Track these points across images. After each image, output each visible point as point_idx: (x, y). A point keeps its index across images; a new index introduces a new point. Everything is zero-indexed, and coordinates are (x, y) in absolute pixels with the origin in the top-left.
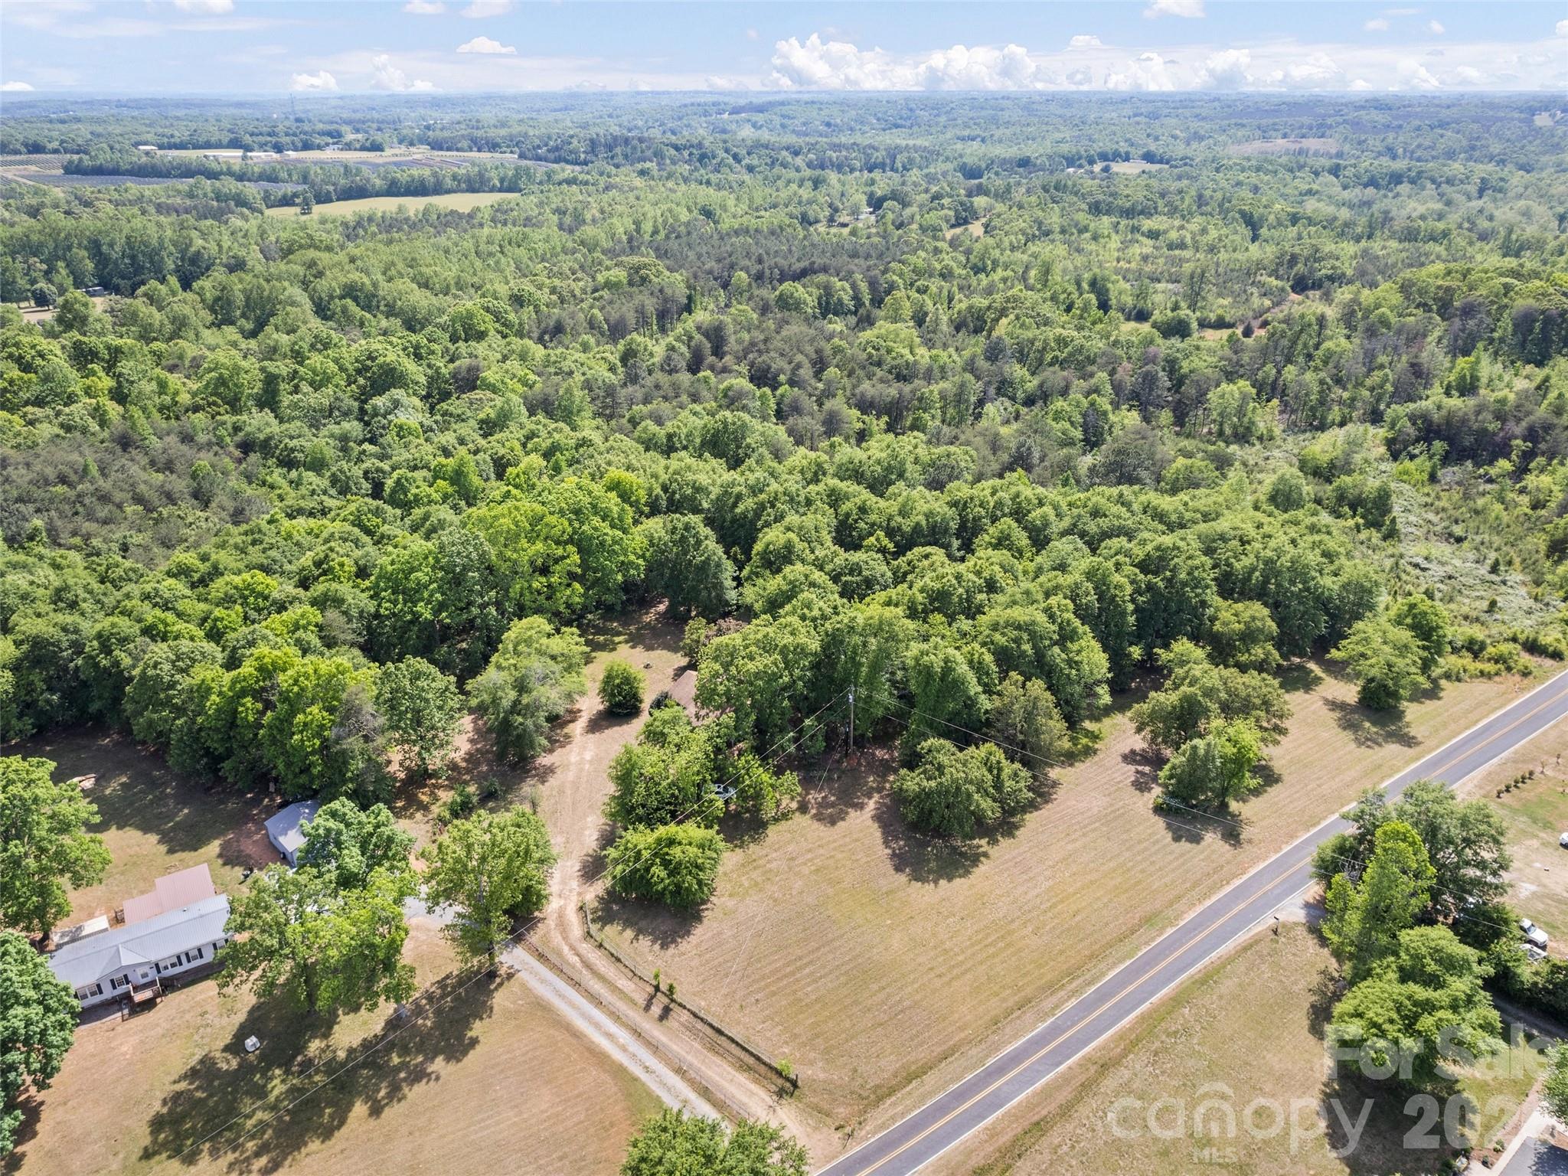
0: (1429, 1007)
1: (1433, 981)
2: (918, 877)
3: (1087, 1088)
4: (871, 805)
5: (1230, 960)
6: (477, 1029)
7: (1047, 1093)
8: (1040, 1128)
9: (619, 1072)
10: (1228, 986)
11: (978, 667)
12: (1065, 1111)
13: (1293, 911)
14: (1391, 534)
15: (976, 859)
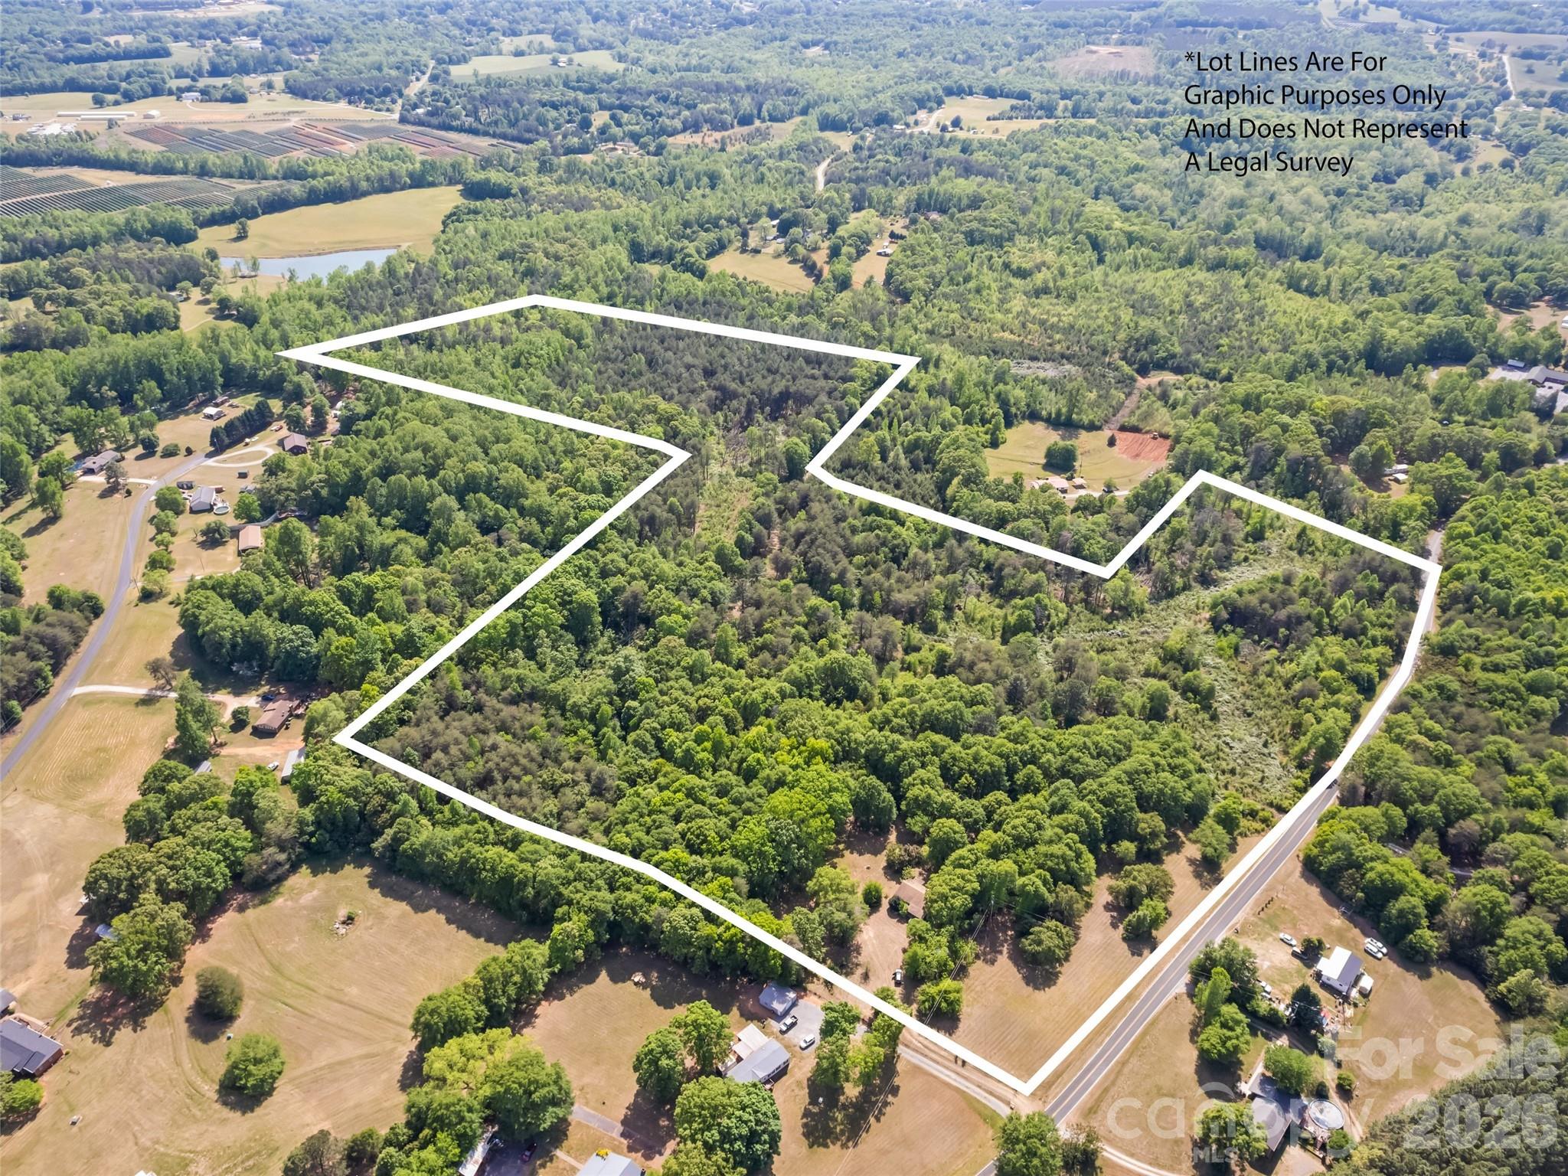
0: (1229, 1038)
1: (1232, 1029)
2: (1036, 988)
3: (1119, 1073)
4: (1005, 950)
5: (1161, 1013)
6: (897, 1081)
7: (1107, 1076)
8: (1106, 1090)
9: (957, 1090)
10: (1161, 1025)
11: (1045, 883)
12: (1113, 1083)
13: (1180, 987)
14: (1214, 718)
15: (1057, 975)
